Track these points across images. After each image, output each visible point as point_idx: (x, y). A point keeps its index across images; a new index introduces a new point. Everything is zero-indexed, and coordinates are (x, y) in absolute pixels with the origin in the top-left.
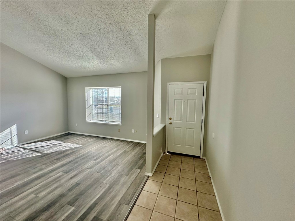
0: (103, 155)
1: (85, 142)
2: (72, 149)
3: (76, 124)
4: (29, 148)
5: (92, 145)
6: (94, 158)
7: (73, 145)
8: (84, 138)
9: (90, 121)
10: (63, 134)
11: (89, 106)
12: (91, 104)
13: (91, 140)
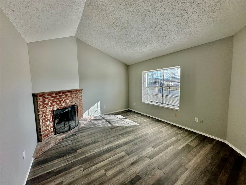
0: (161, 143)
1: (142, 122)
2: (132, 127)
3: (134, 103)
4: (105, 118)
5: (148, 126)
6: (152, 145)
7: (132, 123)
8: (140, 117)
9: (145, 102)
10: (125, 110)
11: (145, 88)
12: (146, 86)
13: (147, 120)
